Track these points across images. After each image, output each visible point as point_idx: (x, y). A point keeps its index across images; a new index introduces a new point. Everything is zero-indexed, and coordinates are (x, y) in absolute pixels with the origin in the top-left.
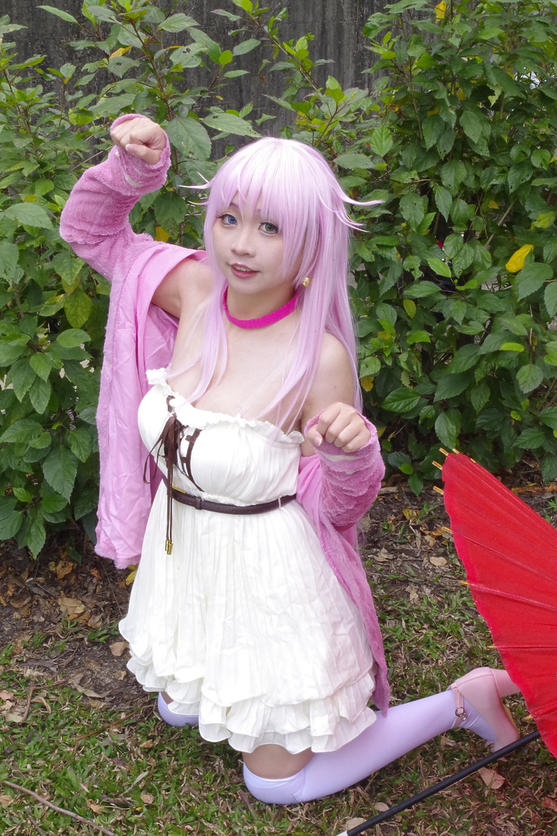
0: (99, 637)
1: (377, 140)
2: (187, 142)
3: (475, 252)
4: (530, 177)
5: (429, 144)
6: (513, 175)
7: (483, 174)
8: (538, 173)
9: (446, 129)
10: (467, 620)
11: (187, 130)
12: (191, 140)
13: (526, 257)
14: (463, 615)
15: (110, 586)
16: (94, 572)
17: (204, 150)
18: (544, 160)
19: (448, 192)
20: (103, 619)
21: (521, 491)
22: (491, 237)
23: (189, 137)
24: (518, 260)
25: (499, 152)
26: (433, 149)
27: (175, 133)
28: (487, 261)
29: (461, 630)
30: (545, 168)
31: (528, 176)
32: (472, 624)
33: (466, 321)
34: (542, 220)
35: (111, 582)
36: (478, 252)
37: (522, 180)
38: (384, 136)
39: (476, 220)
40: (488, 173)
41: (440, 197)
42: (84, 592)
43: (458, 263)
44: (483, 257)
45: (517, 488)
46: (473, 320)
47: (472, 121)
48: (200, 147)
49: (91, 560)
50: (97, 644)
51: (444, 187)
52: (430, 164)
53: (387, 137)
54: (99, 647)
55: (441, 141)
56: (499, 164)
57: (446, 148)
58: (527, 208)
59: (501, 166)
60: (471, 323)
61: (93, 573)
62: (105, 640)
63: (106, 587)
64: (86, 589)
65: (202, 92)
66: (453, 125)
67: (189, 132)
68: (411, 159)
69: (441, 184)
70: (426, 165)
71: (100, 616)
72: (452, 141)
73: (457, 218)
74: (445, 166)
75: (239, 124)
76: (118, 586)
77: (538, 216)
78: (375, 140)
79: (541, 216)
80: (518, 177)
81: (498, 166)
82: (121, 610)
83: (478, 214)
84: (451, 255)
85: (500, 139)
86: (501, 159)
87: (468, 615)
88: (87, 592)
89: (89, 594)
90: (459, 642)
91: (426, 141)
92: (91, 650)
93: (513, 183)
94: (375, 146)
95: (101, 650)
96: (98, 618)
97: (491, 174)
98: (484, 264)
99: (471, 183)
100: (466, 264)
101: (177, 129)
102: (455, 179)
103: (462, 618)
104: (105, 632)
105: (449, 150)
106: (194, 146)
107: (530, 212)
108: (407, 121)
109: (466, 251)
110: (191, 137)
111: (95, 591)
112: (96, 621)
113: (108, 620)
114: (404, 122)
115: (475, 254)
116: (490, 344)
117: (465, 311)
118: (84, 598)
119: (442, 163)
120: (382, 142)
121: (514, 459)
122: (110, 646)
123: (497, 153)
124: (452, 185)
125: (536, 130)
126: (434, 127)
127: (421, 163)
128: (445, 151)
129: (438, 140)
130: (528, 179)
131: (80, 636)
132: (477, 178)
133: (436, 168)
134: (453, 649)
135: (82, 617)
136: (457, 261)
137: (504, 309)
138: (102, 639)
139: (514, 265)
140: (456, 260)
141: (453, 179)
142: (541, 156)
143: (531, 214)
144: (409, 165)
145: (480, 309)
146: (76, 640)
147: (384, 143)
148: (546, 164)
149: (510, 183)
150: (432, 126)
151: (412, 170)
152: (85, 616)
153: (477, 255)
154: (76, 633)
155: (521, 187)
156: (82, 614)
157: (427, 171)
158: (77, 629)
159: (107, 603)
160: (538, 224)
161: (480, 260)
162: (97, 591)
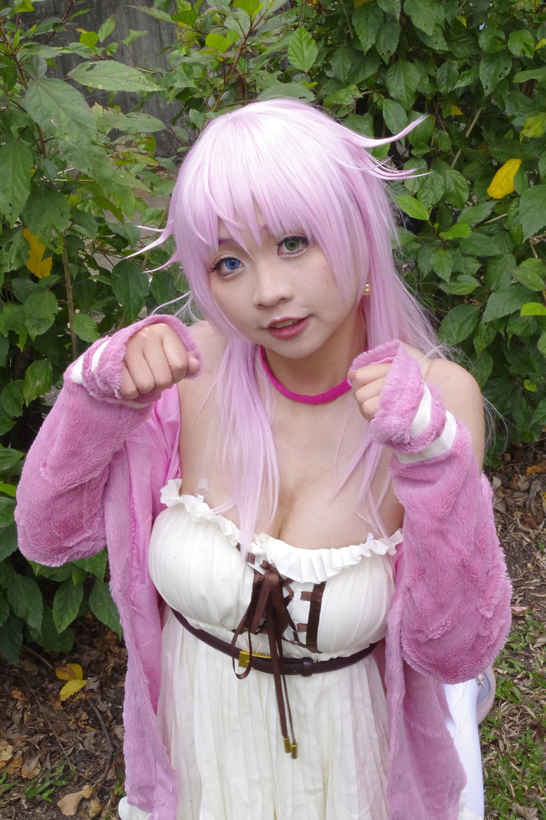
0: (41, 793)
1: (296, 49)
2: (58, 117)
3: (445, 178)
4: (509, 70)
5: (367, 44)
6: (486, 70)
7: (441, 74)
8: (522, 64)
9: (385, 21)
10: (518, 673)
11: (54, 98)
12: (63, 115)
13: (515, 178)
14: (512, 666)
15: (42, 709)
16: (17, 694)
17: (87, 128)
18: (525, 44)
19: (399, 105)
20: (41, 762)
21: (539, 470)
22: (459, 153)
23: (60, 110)
24: (505, 179)
25: (455, 40)
26: (373, 51)
27: (38, 106)
28: (463, 189)
29: (515, 690)
30: (530, 56)
31: (506, 69)
32: (527, 677)
33: (454, 276)
34: (532, 127)
35: (42, 703)
36: (448, 178)
37: (500, 76)
38: (304, 43)
39: (441, 136)
40: (446, 71)
41: (391, 114)
42: (8, 723)
43: (425, 198)
44: (456, 184)
45: (534, 467)
46: (462, 274)
47: (421, 6)
48: (80, 124)
49: (9, 675)
50: (41, 803)
51: (392, 98)
52: (370, 71)
53: (309, 43)
54: (43, 807)
55: (382, 38)
56: (457, 56)
57: (389, 47)
58: (509, 111)
59: (461, 59)
60: (460, 278)
61: (15, 696)
62: (50, 796)
63: (36, 713)
64: (9, 719)
65: (56, 25)
66: (398, 16)
67: (58, 102)
68: (344, 68)
69: (387, 95)
70: (364, 73)
71: (37, 758)
72: (397, 36)
73: (415, 137)
74: (390, 72)
75: (126, 74)
76: (51, 707)
77: (525, 121)
78: (293, 50)
79: (530, 121)
80: (492, 72)
81: (457, 59)
82: (63, 743)
83: (438, 126)
84: (414, 187)
85: (457, 23)
86: (458, 49)
87: (518, 664)
88: (12, 724)
89: (15, 726)
90: (518, 709)
91: (362, 41)
92: (33, 814)
93: (487, 81)
94: (295, 58)
95: (47, 811)
96: (34, 762)
97: (449, 71)
98: (458, 193)
99: (427, 90)
100: (435, 197)
101: (40, 99)
102: (407, 88)
103: (511, 671)
104: (47, 784)
105: (393, 50)
106: (69, 123)
107: (514, 117)
108: (332, 17)
109: (433, 180)
110: (63, 109)
111: (22, 720)
112: (32, 768)
113: (48, 764)
114: (326, 18)
115: (446, 181)
116: (497, 307)
117: (451, 263)
118: (10, 734)
119: (384, 68)
120: (302, 52)
121: (532, 438)
122: (59, 804)
123: (452, 41)
124: (404, 96)
125: (513, 6)
126: (369, 21)
127: (357, 71)
128: (389, 52)
129: (377, 37)
130: (507, 72)
131: (15, 795)
132: (432, 80)
133: (376, 76)
134: (511, 721)
135: (12, 765)
136: (423, 195)
137: (498, 252)
138: (45, 795)
139: (498, 190)
140: (421, 194)
141: (404, 87)
142: (521, 40)
143: (516, 120)
144: (343, 78)
145: (465, 255)
146: (10, 804)
147: (305, 53)
148: (530, 51)
149: (483, 82)
150: (367, 19)
151: (348, 84)
152: (16, 763)
153: (447, 182)
154: (8, 792)
155: (499, 86)
156: (11, 760)
157: (366, 80)
158: (8, 786)
159: (42, 737)
160: (528, 133)
161: (453, 188)
162: (25, 719)
